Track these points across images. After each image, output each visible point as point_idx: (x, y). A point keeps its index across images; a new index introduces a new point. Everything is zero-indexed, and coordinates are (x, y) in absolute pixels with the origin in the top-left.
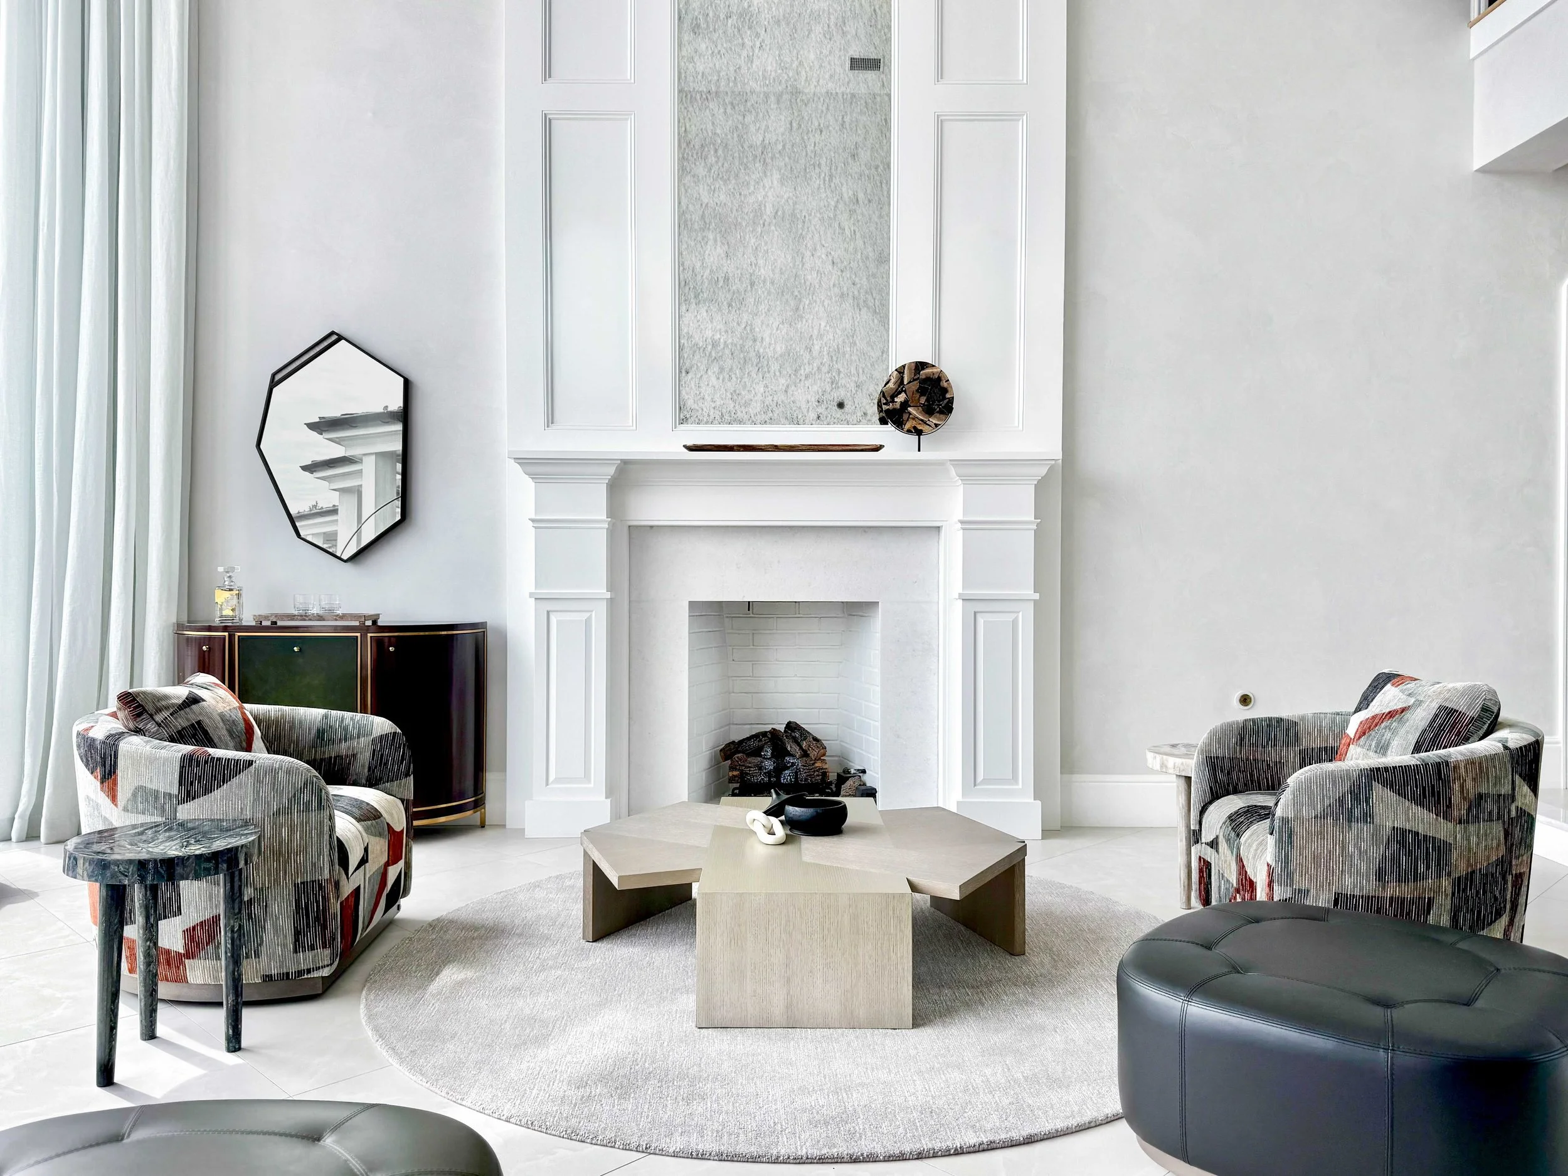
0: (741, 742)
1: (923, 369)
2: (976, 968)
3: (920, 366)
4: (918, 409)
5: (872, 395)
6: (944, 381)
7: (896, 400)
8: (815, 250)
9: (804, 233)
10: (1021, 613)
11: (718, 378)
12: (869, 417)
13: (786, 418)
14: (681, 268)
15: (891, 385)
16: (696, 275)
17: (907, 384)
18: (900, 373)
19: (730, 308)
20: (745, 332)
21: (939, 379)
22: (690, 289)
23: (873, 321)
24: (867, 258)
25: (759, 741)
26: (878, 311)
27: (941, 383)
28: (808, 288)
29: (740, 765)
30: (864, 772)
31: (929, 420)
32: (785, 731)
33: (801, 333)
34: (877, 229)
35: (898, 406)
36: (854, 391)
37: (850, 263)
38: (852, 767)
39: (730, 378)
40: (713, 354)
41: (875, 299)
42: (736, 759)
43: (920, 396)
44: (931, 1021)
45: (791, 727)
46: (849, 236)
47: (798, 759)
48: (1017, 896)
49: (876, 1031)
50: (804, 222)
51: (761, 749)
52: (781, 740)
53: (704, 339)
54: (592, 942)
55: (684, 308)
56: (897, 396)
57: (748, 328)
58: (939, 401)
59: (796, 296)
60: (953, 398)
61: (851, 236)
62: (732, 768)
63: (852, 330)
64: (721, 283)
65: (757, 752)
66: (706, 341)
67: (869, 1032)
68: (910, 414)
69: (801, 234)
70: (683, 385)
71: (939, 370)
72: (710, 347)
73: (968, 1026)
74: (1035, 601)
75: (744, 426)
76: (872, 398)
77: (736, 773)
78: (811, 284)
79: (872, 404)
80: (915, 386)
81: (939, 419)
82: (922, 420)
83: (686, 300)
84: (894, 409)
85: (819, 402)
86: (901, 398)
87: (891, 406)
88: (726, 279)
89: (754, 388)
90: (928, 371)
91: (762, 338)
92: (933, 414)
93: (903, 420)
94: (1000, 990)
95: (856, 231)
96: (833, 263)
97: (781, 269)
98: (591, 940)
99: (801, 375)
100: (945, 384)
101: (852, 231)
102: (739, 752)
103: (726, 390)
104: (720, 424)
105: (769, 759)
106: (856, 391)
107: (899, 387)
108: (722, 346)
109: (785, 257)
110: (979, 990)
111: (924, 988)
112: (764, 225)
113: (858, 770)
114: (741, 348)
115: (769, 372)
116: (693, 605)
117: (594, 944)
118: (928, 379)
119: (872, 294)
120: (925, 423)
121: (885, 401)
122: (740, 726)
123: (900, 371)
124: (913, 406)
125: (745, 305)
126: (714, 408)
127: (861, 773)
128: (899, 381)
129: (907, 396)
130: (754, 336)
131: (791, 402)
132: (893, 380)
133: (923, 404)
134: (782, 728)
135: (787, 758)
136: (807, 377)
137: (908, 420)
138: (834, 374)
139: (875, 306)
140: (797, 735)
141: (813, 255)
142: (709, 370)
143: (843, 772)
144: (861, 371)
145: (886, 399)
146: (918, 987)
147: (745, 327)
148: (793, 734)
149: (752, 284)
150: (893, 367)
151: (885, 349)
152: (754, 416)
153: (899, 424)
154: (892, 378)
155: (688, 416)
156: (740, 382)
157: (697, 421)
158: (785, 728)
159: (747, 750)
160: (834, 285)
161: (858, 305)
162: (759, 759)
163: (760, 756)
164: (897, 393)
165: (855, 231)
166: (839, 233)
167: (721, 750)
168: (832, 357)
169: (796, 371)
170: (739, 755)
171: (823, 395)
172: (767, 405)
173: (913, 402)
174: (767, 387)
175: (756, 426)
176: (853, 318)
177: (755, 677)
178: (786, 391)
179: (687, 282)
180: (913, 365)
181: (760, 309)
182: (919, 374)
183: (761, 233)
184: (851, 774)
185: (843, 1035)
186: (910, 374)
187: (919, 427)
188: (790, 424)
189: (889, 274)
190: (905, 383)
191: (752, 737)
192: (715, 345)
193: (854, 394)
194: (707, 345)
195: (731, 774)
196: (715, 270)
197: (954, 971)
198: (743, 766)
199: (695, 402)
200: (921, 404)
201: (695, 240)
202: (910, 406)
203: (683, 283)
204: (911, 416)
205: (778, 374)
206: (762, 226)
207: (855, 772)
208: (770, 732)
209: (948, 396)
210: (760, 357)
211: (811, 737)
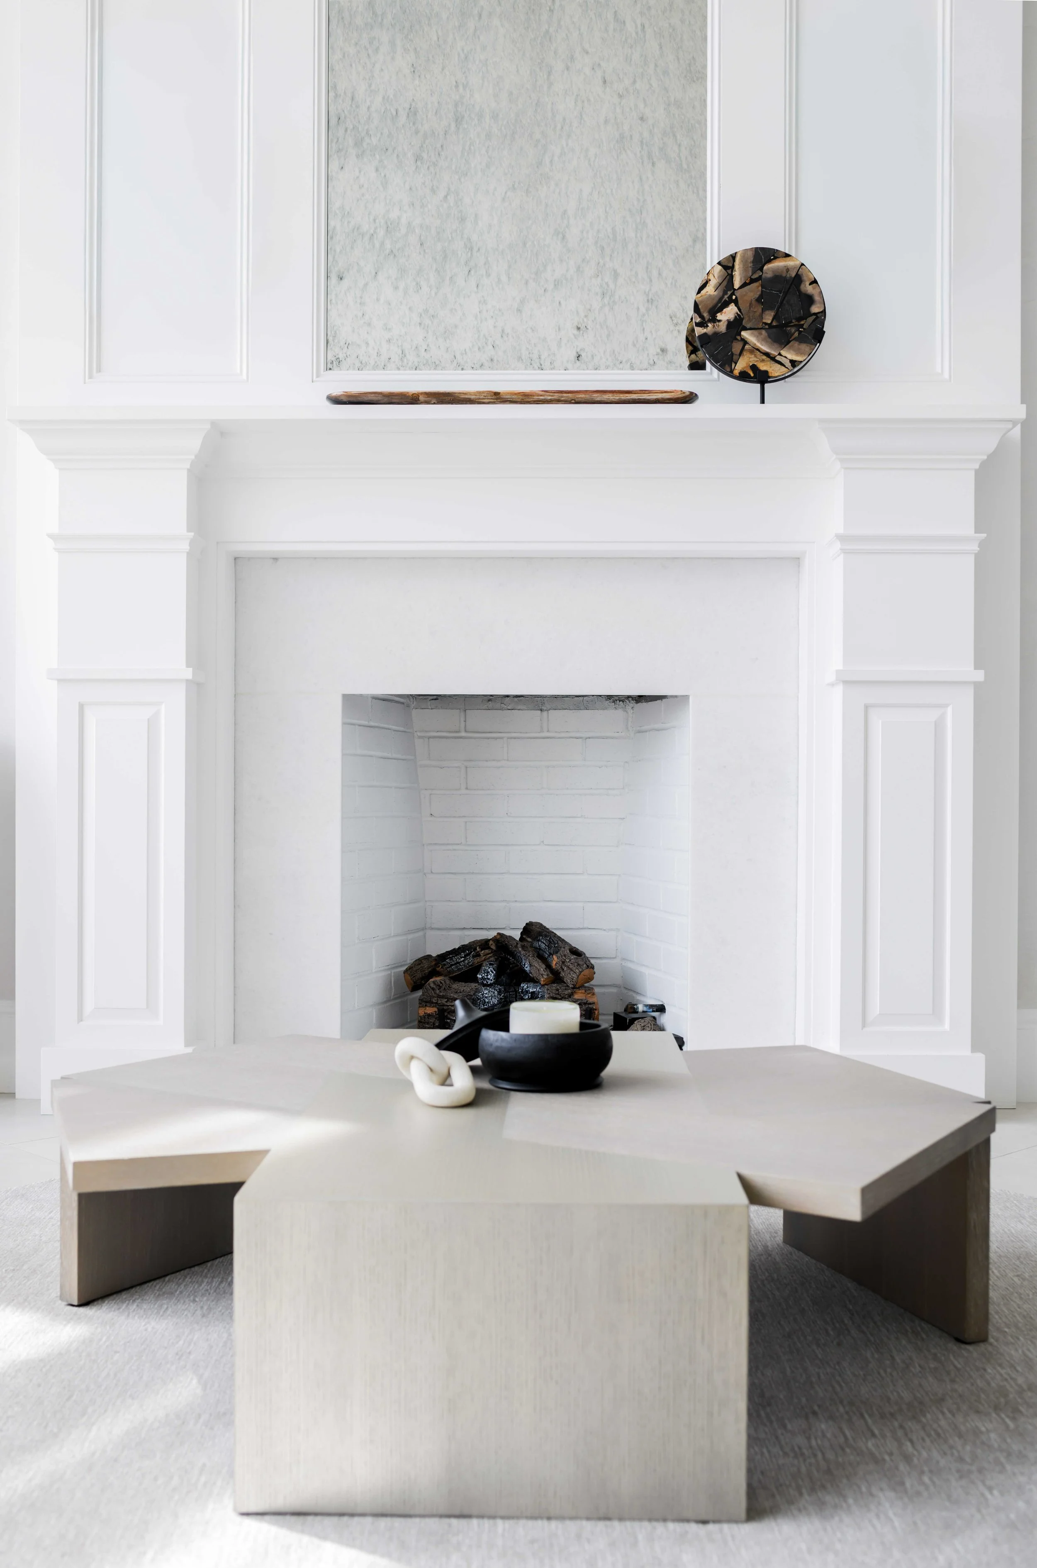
0: (443, 957)
1: (769, 261)
2: (885, 1371)
3: (763, 256)
4: (761, 334)
5: (675, 316)
6: (807, 283)
7: (719, 316)
8: (572, 58)
9: (551, 30)
10: (950, 710)
11: (396, 288)
12: (669, 356)
13: (520, 358)
14: (332, 94)
15: (710, 290)
16: (357, 107)
17: (740, 288)
18: (725, 267)
19: (419, 163)
20: (445, 205)
21: (798, 279)
22: (346, 130)
23: (677, 182)
24: (666, 72)
25: (474, 957)
26: (685, 166)
27: (802, 287)
28: (559, 126)
29: (439, 997)
30: (661, 1009)
31: (780, 354)
32: (522, 939)
33: (547, 205)
34: (682, 21)
35: (722, 328)
36: (643, 310)
37: (635, 82)
38: (640, 1002)
39: (419, 287)
40: (388, 246)
41: (680, 145)
42: (432, 985)
43: (763, 311)
44: (790, 1502)
45: (533, 931)
46: (634, 35)
47: (543, 985)
48: (973, 1217)
49: (660, 1527)
50: (551, 11)
51: (477, 968)
52: (513, 954)
53: (372, 218)
54: (79, 1306)
55: (334, 166)
56: (720, 310)
57: (451, 199)
58: (800, 319)
59: (538, 141)
60: (824, 312)
61: (637, 33)
62: (424, 1002)
63: (638, 200)
64: (403, 119)
65: (470, 975)
66: (375, 220)
67: (642, 1529)
68: (745, 342)
69: (547, 32)
70: (334, 301)
71: (798, 263)
72: (381, 233)
73: (878, 1516)
74: (977, 685)
75: (444, 372)
76: (675, 321)
77: (430, 1010)
78: (564, 119)
79: (676, 333)
80: (755, 290)
81: (799, 352)
82: (767, 354)
83: (339, 151)
84: (716, 334)
85: (579, 329)
86: (729, 313)
87: (710, 329)
88: (412, 112)
89: (461, 305)
90: (778, 264)
91: (476, 215)
92: (788, 342)
93: (732, 354)
94: (943, 1423)
95: (646, 26)
96: (605, 82)
97: (511, 94)
98: (76, 1303)
99: (547, 280)
100: (809, 289)
101: (639, 26)
102: (439, 974)
103: (410, 308)
104: (399, 369)
105: (490, 985)
106: (648, 310)
107: (725, 293)
108: (403, 231)
109: (518, 71)
110: (896, 1424)
111: (773, 1418)
112: (480, 16)
113: (651, 1006)
114: (438, 233)
115: (488, 275)
116: (351, 702)
117: (82, 1310)
118: (778, 278)
119: (674, 136)
120: (773, 359)
121: (698, 320)
122: (444, 933)
123: (727, 265)
124: (750, 329)
125: (446, 158)
126: (389, 341)
127: (657, 1011)
128: (725, 283)
129: (739, 309)
130: (461, 211)
131: (529, 331)
132: (713, 282)
133: (770, 325)
134: (517, 935)
135: (524, 986)
136: (557, 284)
137: (741, 354)
138: (606, 280)
139: (680, 158)
140: (543, 946)
141: (568, 68)
142: (380, 274)
143: (626, 1010)
144: (655, 273)
145: (701, 316)
146: (759, 1416)
147: (446, 197)
148: (536, 944)
149: (458, 120)
150: (712, 259)
151: (700, 235)
152: (462, 354)
153: (725, 364)
154: (711, 277)
155: (341, 356)
156: (436, 294)
157: (358, 364)
158: (521, 933)
159: (453, 972)
160: (606, 122)
161: (650, 156)
162: (473, 985)
163: (475, 980)
164: (721, 305)
165: (643, 26)
166: (615, 30)
167: (405, 972)
168: (603, 249)
169: (536, 274)
170: (438, 979)
171: (586, 316)
172: (484, 336)
173: (750, 320)
174: (485, 302)
175: (463, 372)
176: (641, 179)
177: (469, 845)
178: (519, 310)
179: (342, 118)
180: (750, 255)
181: (473, 165)
182: (761, 269)
183: (475, 30)
184: (637, 1012)
185: (579, 1537)
186: (745, 269)
187: (763, 367)
188: (526, 369)
189: (705, 101)
190: (737, 285)
191: (463, 948)
192: (390, 228)
193: (644, 315)
194: (376, 228)
195: (422, 1012)
196: (391, 96)
197: (838, 1378)
198: (443, 997)
199: (353, 331)
200: (766, 324)
201: (356, 44)
202: (745, 329)
203: (333, 121)
204: (747, 347)
205: (504, 278)
206: (477, 18)
207: (645, 1009)
208: (495, 939)
209: (815, 309)
210: (471, 249)
211: (567, 948)
